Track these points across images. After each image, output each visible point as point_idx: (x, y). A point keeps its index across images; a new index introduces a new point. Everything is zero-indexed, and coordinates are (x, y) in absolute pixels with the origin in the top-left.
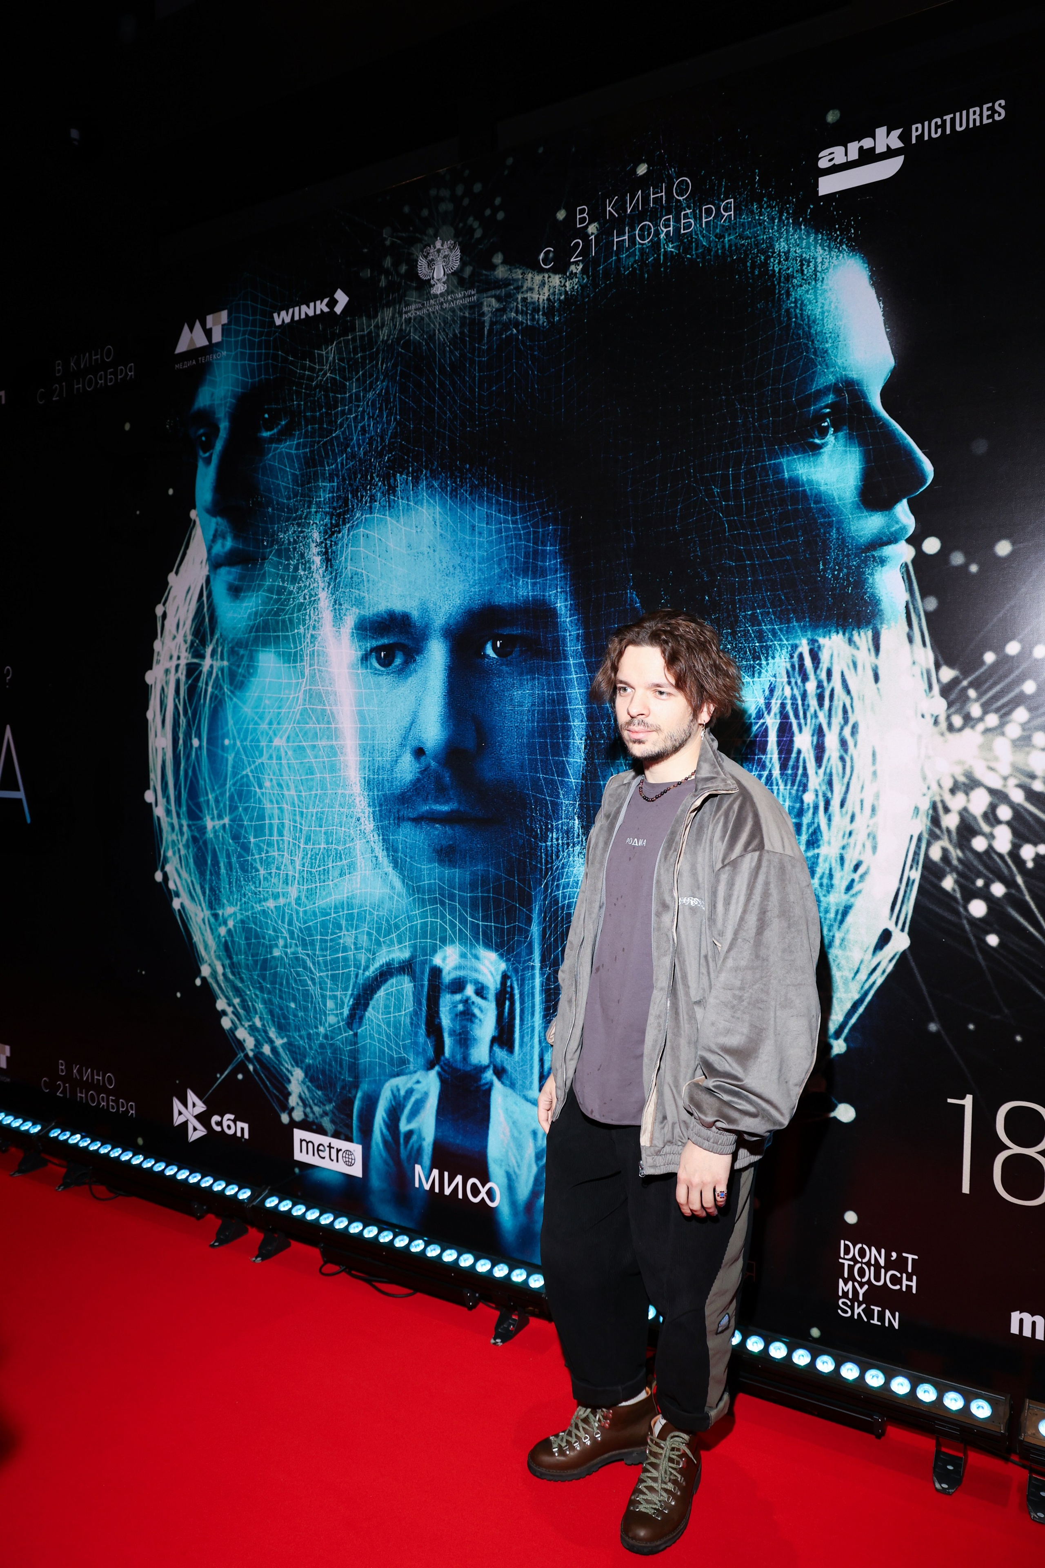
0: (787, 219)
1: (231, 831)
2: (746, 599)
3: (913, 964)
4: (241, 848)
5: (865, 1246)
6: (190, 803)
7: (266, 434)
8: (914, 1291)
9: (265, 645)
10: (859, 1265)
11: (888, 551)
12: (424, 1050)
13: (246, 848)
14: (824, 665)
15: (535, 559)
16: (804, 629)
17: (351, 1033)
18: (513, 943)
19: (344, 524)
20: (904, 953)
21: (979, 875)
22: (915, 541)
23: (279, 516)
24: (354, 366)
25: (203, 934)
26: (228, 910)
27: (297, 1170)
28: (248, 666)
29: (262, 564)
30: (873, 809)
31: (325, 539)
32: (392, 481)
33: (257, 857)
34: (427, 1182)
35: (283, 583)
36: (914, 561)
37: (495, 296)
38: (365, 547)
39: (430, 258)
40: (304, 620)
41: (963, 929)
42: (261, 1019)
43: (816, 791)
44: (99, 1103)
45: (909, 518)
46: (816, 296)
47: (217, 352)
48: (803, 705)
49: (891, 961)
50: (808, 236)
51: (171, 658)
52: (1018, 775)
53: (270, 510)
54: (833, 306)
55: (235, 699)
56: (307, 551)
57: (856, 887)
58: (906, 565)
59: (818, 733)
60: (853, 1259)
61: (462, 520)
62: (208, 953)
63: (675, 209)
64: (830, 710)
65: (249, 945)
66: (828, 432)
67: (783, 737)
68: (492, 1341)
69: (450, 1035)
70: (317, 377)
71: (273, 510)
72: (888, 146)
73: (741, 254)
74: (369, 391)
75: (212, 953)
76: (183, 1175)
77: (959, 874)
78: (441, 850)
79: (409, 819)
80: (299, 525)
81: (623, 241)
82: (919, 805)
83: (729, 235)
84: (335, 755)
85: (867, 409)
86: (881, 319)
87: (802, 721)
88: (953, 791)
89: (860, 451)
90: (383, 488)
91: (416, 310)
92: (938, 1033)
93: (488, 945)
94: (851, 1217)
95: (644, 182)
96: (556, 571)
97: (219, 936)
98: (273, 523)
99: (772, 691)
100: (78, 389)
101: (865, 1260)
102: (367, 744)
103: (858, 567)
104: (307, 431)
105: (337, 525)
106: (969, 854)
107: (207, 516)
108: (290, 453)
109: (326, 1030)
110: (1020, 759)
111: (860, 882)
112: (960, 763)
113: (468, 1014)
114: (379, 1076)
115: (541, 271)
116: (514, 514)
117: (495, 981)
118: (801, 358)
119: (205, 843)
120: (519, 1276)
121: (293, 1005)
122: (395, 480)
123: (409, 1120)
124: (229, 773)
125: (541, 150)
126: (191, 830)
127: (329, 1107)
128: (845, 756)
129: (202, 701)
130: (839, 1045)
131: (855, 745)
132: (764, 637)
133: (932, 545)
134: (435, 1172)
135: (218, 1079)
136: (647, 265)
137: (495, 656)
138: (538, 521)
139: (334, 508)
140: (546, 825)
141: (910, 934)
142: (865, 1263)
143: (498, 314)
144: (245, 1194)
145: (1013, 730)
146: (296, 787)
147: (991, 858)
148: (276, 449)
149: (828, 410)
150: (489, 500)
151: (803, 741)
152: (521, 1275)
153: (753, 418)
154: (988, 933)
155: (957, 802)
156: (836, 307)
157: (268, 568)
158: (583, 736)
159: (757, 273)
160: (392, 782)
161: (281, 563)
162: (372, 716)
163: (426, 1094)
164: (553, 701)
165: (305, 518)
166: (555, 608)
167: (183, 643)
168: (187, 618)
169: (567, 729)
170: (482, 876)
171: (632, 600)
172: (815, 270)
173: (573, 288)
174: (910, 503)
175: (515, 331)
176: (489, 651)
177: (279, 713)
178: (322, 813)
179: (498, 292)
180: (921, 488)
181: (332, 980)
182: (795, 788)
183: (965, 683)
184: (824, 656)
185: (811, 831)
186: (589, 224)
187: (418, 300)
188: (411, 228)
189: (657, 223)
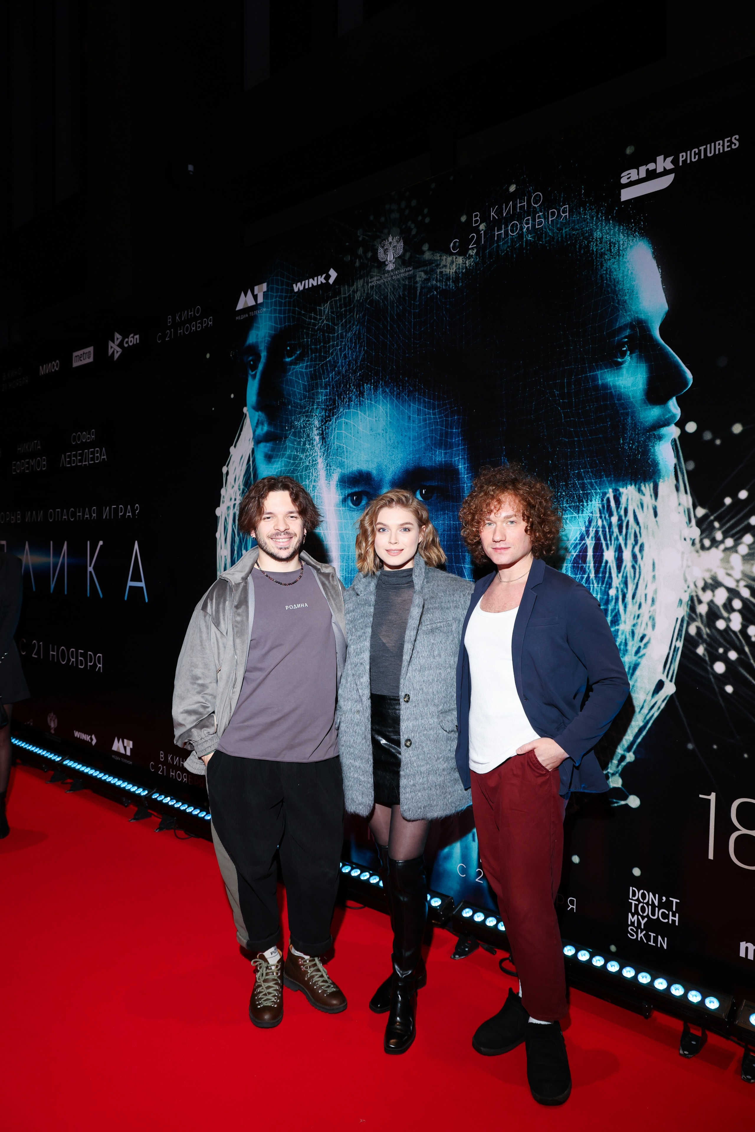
0: (602, 217)
3: (678, 704)
5: (645, 892)
7: (288, 360)
8: (677, 924)
10: (641, 904)
11: (664, 430)
14: (623, 506)
15: (446, 437)
16: (610, 482)
19: (333, 416)
20: (672, 696)
21: (721, 645)
22: (681, 424)
23: (295, 411)
29: (285, 441)
30: (653, 600)
31: (322, 425)
32: (361, 388)
35: (297, 453)
36: (680, 437)
37: (424, 271)
38: (345, 430)
39: (385, 248)
40: (309, 476)
41: (710, 681)
43: (617, 588)
44: (182, 779)
45: (677, 409)
46: (619, 266)
47: (260, 309)
48: (609, 531)
49: (663, 701)
51: (231, 499)
52: (746, 579)
54: (630, 272)
56: (311, 433)
57: (642, 652)
58: (675, 439)
60: (638, 900)
63: (531, 212)
66: (626, 354)
71: (291, 407)
72: (664, 168)
74: (349, 332)
77: (708, 644)
80: (307, 416)
82: (682, 598)
83: (566, 228)
86: (660, 280)
87: (609, 542)
88: (704, 589)
89: (646, 366)
90: (356, 393)
91: (377, 280)
92: (693, 750)
94: (637, 872)
95: (513, 197)
99: (590, 522)
100: (180, 333)
101: (645, 901)
103: (645, 441)
104: (312, 358)
105: (329, 416)
106: (713, 631)
107: (253, 411)
108: (302, 372)
110: (748, 568)
111: (644, 648)
112: (709, 570)
115: (451, 254)
122: (364, 388)
125: (452, 178)
128: (635, 565)
130: (630, 756)
131: (642, 558)
132: (585, 487)
133: (691, 427)
139: (328, 406)
141: (676, 684)
142: (645, 903)
143: (426, 282)
147: (728, 634)
148: (294, 369)
149: (626, 340)
150: (419, 400)
151: (609, 555)
154: (726, 684)
155: (706, 597)
156: (632, 273)
157: (288, 444)
159: (582, 252)
161: (296, 440)
164: (456, 528)
165: (310, 412)
166: (458, 469)
167: (238, 490)
168: (240, 475)
172: (619, 250)
173: (470, 264)
175: (435, 293)
179: (425, 268)
180: (684, 389)
182: (604, 586)
183: (712, 518)
184: (623, 500)
185: (613, 614)
186: (480, 224)
187: (378, 274)
188: (374, 230)
189: (521, 222)
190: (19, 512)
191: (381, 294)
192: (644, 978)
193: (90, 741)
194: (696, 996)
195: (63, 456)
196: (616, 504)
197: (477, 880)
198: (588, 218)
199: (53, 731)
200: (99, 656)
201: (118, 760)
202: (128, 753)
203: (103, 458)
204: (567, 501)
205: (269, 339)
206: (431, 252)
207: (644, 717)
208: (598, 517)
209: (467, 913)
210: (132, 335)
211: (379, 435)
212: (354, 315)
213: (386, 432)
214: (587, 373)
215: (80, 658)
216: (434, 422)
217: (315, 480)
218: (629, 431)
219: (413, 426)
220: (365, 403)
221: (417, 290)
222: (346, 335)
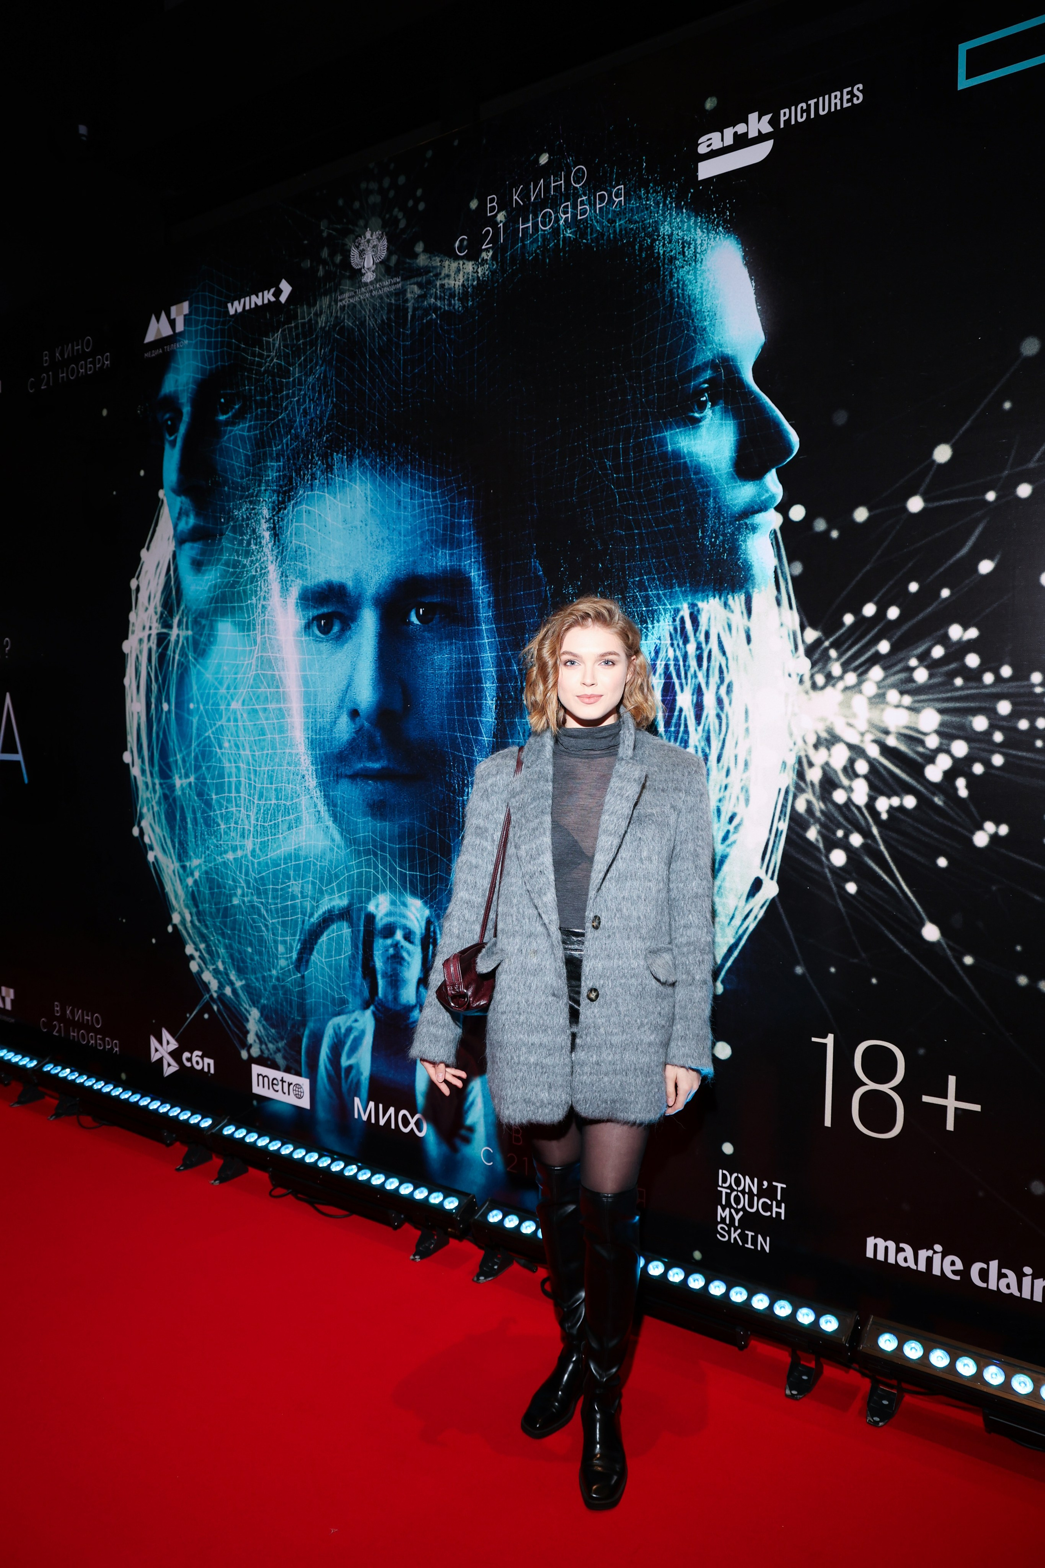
0: (671, 203)
1: (196, 789)
2: (635, 566)
3: (781, 911)
5: (740, 1176)
6: (162, 763)
7: (222, 418)
8: (783, 1218)
10: (735, 1193)
11: (759, 518)
12: (361, 990)
13: (208, 804)
14: (703, 628)
16: (685, 594)
17: (299, 975)
18: (436, 891)
19: (289, 501)
20: (773, 900)
21: (840, 826)
22: (783, 508)
23: (234, 494)
24: (297, 352)
25: (173, 885)
26: (195, 862)
27: (255, 1103)
28: (209, 635)
29: (220, 540)
31: (273, 516)
32: (329, 460)
33: (218, 812)
34: (365, 1113)
35: (238, 557)
36: (781, 528)
38: (307, 523)
39: (361, 248)
40: (256, 591)
41: (825, 878)
42: (224, 963)
43: (696, 747)
44: (88, 1042)
45: (778, 487)
46: (695, 276)
47: (180, 341)
48: (684, 666)
49: (762, 907)
50: (689, 219)
51: (144, 628)
52: (874, 731)
53: (226, 489)
54: (711, 286)
55: (198, 666)
57: (732, 838)
58: (775, 531)
59: (698, 692)
60: (730, 1187)
61: (390, 496)
62: (178, 902)
63: (571, 195)
64: (708, 670)
65: (212, 894)
66: (706, 406)
67: (667, 696)
68: (412, 1257)
69: (383, 977)
71: (229, 488)
72: (759, 131)
73: (630, 238)
74: (310, 376)
75: (182, 902)
76: (155, 1105)
77: (823, 825)
78: (374, 804)
79: (347, 776)
80: (251, 502)
81: (528, 228)
83: (620, 220)
84: (283, 717)
85: (740, 383)
86: (753, 297)
87: (684, 681)
88: (816, 747)
91: (349, 297)
92: (803, 975)
93: (414, 894)
94: (728, 1148)
95: (546, 172)
96: (470, 542)
97: (187, 886)
98: (229, 501)
99: (657, 652)
100: (63, 377)
101: (740, 1188)
102: (310, 706)
103: (733, 534)
104: (257, 414)
106: (830, 806)
107: (173, 495)
108: (243, 435)
109: (278, 972)
110: (875, 715)
111: (734, 832)
112: (823, 719)
113: (398, 957)
114: (323, 1014)
115: (457, 258)
116: (434, 490)
117: (420, 926)
118: (682, 336)
119: (174, 800)
120: (436, 1198)
121: (250, 950)
122: (333, 459)
123: (349, 1056)
125: (456, 143)
126: (163, 788)
127: (281, 1044)
129: (170, 669)
131: (730, 704)
132: (650, 602)
134: (372, 1104)
135: (188, 1018)
136: (548, 250)
138: (454, 495)
139: (281, 486)
141: (778, 882)
142: (740, 1191)
143: (420, 300)
144: (206, 1123)
145: (870, 688)
146: (251, 747)
147: (850, 810)
148: (231, 431)
149: (706, 385)
150: (413, 475)
151: (684, 700)
152: (438, 1197)
153: (640, 394)
154: (847, 881)
155: (820, 757)
156: (714, 287)
157: (225, 543)
158: (494, 697)
159: (644, 255)
160: (331, 742)
161: (236, 539)
162: (314, 680)
163: (363, 1033)
164: (468, 664)
166: (469, 577)
167: (153, 614)
169: (480, 690)
170: (409, 829)
171: (535, 569)
173: (484, 273)
174: (778, 473)
175: (434, 316)
176: (414, 619)
177: (236, 679)
178: (273, 771)
179: (419, 279)
180: (787, 458)
181: (282, 926)
183: (827, 644)
184: (703, 619)
186: (498, 212)
187: (351, 289)
188: (345, 220)
189: (557, 210)
191: (355, 317)
192: (739, 1295)
194: (808, 1315)
196: (693, 626)
198: (651, 205)
202: (9, 1006)
206: (427, 256)
207: (735, 931)
208: (669, 645)
209: (495, 1217)
211: (356, 527)
212: (316, 349)
213: (366, 525)
214: (651, 435)
216: (435, 508)
217: (265, 598)
218: (711, 519)
219: (404, 516)
220: (335, 481)
221: (408, 312)
222: (305, 381)
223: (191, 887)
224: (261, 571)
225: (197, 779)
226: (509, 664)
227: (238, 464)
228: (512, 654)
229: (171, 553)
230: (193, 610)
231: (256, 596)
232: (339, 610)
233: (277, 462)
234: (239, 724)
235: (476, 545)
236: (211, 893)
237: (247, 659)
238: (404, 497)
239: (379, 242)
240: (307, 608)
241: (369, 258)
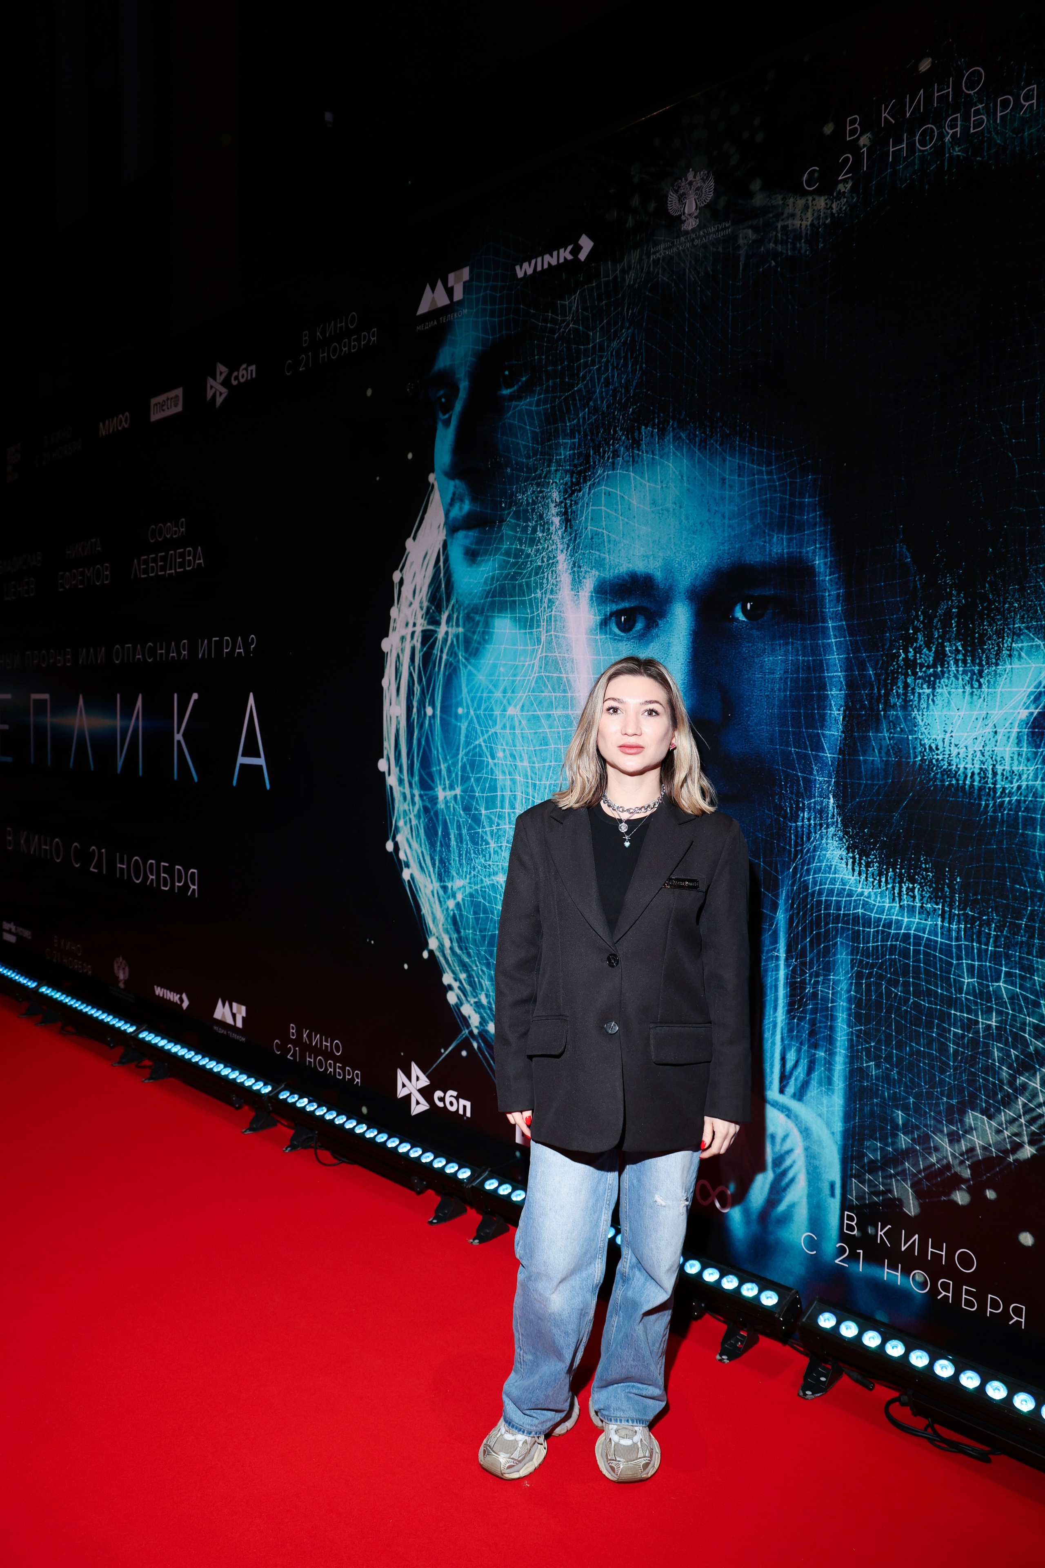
1: (462, 802)
4: (472, 820)
6: (423, 772)
7: (506, 392)
9: (500, 611)
13: (476, 819)
19: (585, 482)
26: (458, 883)
27: (518, 1154)
28: (484, 632)
29: (500, 527)
31: (565, 499)
32: (636, 434)
33: (488, 829)
35: (521, 546)
39: (681, 192)
40: (542, 584)
42: (487, 996)
44: (326, 1069)
47: (458, 310)
51: (407, 625)
53: (509, 470)
55: (469, 667)
62: (437, 926)
63: (961, 105)
65: (477, 919)
68: (718, 1357)
70: (559, 329)
71: (512, 470)
74: (614, 340)
75: (440, 926)
76: (404, 1148)
80: (538, 485)
90: (626, 442)
91: (665, 249)
95: (927, 80)
97: (448, 909)
100: (324, 357)
104: (548, 386)
105: (578, 483)
107: (445, 479)
108: (532, 410)
115: (805, 193)
116: (769, 464)
119: (436, 814)
120: (749, 1290)
122: (640, 433)
124: (462, 743)
125: (807, 58)
126: (423, 800)
129: (437, 669)
135: (442, 1054)
137: (744, 619)
139: (575, 466)
140: (797, 803)
144: (465, 1174)
146: (530, 758)
148: (516, 406)
152: (752, 1289)
157: (506, 531)
158: (841, 706)
161: (519, 525)
164: (809, 668)
165: (545, 477)
166: (813, 566)
167: (419, 609)
168: (423, 584)
173: (841, 209)
175: (773, 263)
176: (739, 615)
177: (514, 681)
179: (755, 222)
186: (861, 135)
187: (667, 239)
188: (661, 162)
189: (941, 125)
190: (68, 650)
193: (179, 1002)
195: (135, 561)
197: (837, 1261)
199: (122, 985)
200: (193, 873)
201: (223, 1034)
202: (239, 1024)
203: (198, 564)
204: (1022, 617)
205: (474, 359)
209: (826, 1321)
210: (244, 366)
211: (668, 511)
212: (623, 310)
213: (680, 507)
215: (163, 875)
216: (769, 486)
217: (552, 592)
220: (643, 458)
223: (453, 910)
224: (548, 561)
225: (464, 791)
226: (862, 667)
227: (524, 443)
228: (867, 657)
229: (442, 543)
230: (465, 605)
231: (541, 589)
232: (644, 605)
233: (571, 438)
234: (516, 731)
235: (822, 528)
236: (475, 918)
237: (528, 659)
238: (729, 475)
239: (704, 183)
240: (604, 602)
241: (691, 202)
